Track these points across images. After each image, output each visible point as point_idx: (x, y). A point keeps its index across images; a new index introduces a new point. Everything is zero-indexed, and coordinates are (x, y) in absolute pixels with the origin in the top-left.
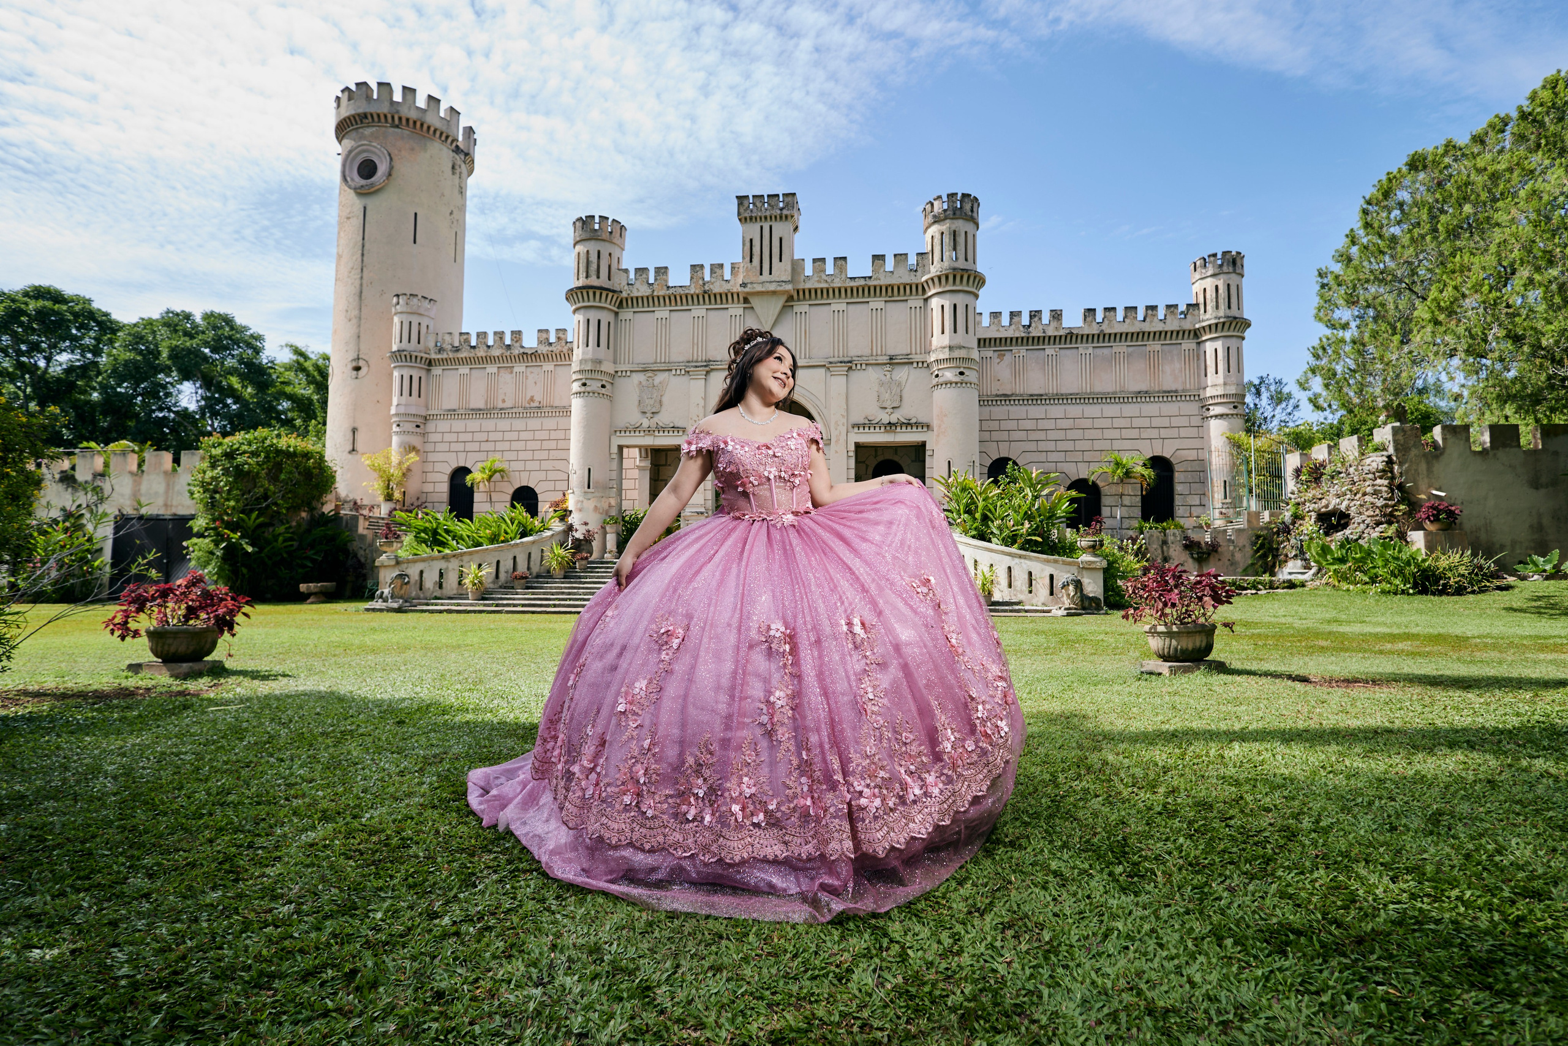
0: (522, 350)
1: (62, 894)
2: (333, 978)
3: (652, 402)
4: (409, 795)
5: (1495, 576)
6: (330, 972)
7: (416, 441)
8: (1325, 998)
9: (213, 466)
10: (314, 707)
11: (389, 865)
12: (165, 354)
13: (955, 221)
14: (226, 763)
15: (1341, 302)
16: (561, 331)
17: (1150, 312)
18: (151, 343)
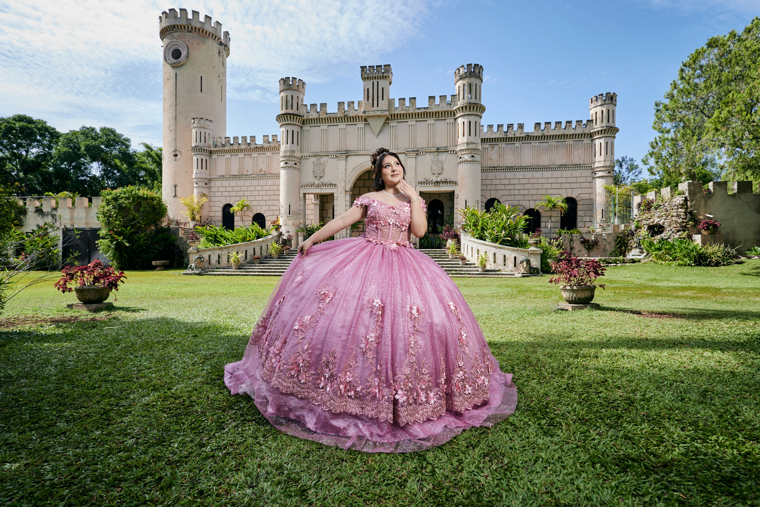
0: (256, 146)
1: (24, 432)
2: (150, 482)
3: (319, 171)
4: (196, 377)
5: (736, 257)
6: (149, 478)
7: (205, 191)
8: (647, 499)
9: (108, 204)
10: (155, 328)
11: (183, 417)
12: (83, 149)
13: (471, 79)
14: (110, 358)
15: (667, 119)
16: (275, 136)
17: (568, 124)
18: (76, 143)
